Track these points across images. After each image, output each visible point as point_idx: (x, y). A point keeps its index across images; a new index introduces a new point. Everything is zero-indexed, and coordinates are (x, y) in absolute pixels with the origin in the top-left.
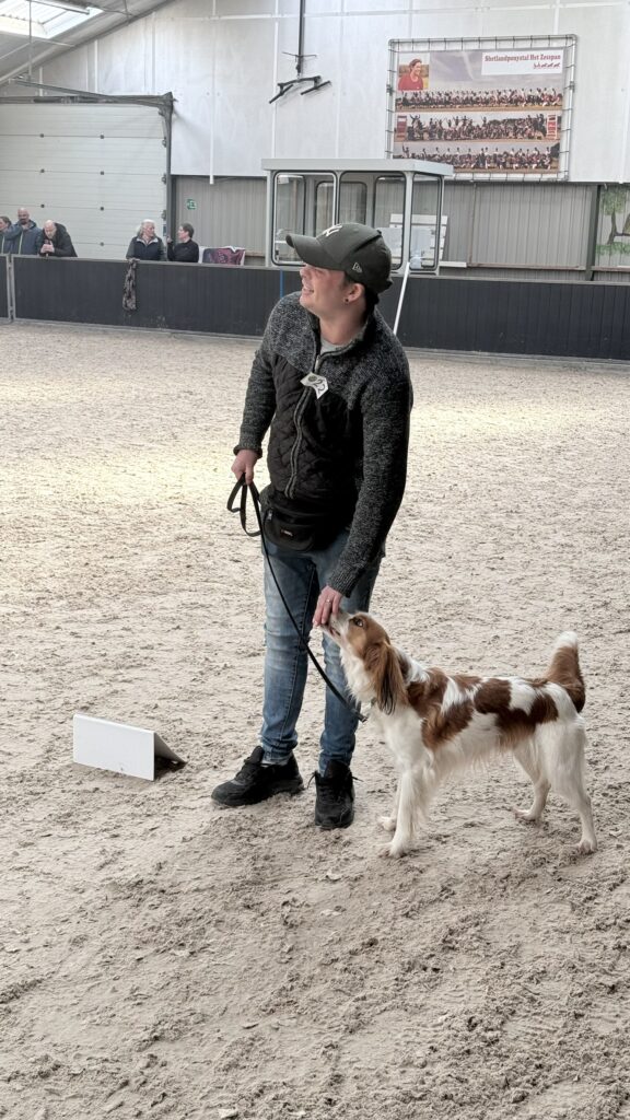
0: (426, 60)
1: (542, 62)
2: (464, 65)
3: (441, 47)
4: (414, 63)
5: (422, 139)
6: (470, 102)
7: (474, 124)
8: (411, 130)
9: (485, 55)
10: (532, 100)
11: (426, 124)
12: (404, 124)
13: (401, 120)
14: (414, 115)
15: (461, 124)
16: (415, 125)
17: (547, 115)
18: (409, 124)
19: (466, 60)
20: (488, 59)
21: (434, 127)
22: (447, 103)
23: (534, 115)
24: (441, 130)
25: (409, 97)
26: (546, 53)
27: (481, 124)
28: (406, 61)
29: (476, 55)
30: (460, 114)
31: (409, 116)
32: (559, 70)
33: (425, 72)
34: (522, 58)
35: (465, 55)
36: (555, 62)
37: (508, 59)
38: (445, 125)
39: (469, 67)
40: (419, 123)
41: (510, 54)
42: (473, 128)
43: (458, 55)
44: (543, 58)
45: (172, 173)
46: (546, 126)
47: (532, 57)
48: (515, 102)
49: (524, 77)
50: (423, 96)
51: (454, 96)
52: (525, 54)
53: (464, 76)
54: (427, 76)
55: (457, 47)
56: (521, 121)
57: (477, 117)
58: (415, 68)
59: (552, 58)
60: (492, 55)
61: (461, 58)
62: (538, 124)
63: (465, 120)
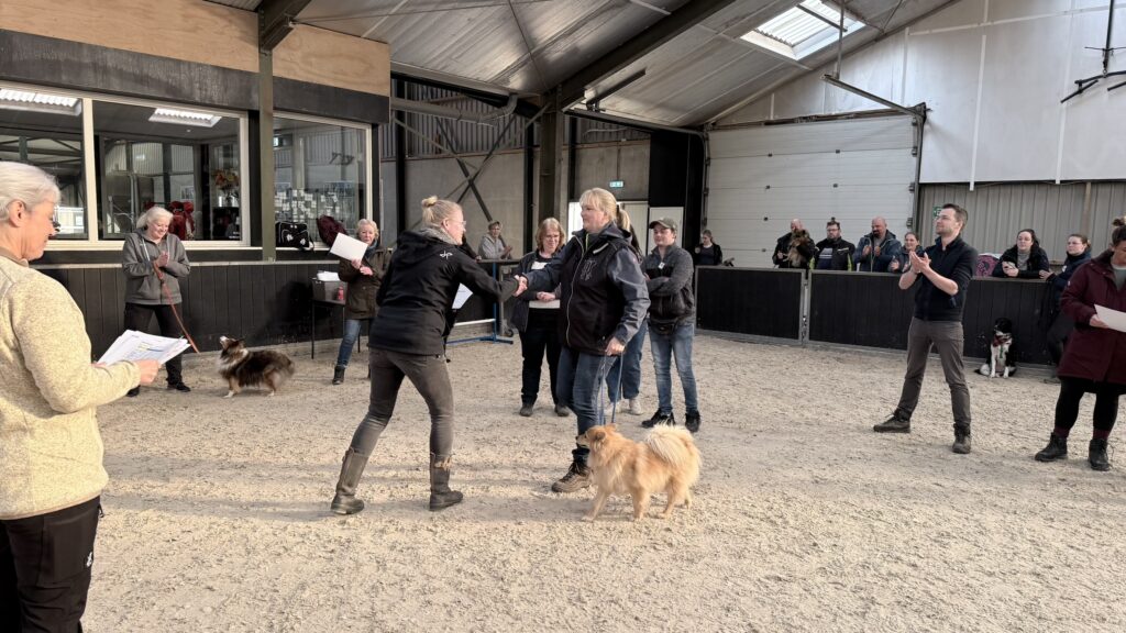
45: (922, 181)
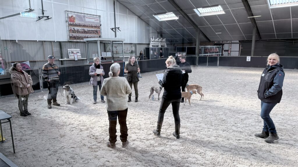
0: (74, 16)
1: (96, 20)
2: (82, 18)
3: (77, 14)
4: (72, 16)
5: (75, 33)
6: (84, 26)
7: (86, 30)
8: (73, 31)
9: (86, 17)
10: (95, 27)
11: (76, 30)
12: (71, 29)
13: (71, 28)
14: (73, 27)
15: (83, 30)
16: (74, 30)
17: (98, 30)
18: (72, 29)
19: (83, 17)
20: (86, 18)
21: (78, 30)
22: (80, 25)
23: (96, 30)
24: (79, 31)
25: (72, 23)
26: (96, 18)
27: (87, 30)
28: (70, 15)
29: (84, 16)
30: (83, 28)
31: (72, 28)
32: (99, 22)
33: (74, 18)
34: (92, 18)
35: (82, 16)
36: (98, 20)
37: (90, 18)
38: (80, 30)
39: (83, 19)
40: (75, 29)
41: (90, 17)
42: (85, 31)
43: (81, 16)
44: (96, 19)
46: (98, 32)
47: (94, 19)
48: (92, 27)
49: (93, 22)
50: (75, 24)
51: (81, 24)
52: (93, 18)
53: (82, 20)
54: (75, 19)
55: (81, 14)
56: (94, 31)
57: (86, 29)
58: (72, 17)
59: (97, 19)
60: (87, 17)
61: (81, 17)
62: (97, 31)
63: (84, 29)
